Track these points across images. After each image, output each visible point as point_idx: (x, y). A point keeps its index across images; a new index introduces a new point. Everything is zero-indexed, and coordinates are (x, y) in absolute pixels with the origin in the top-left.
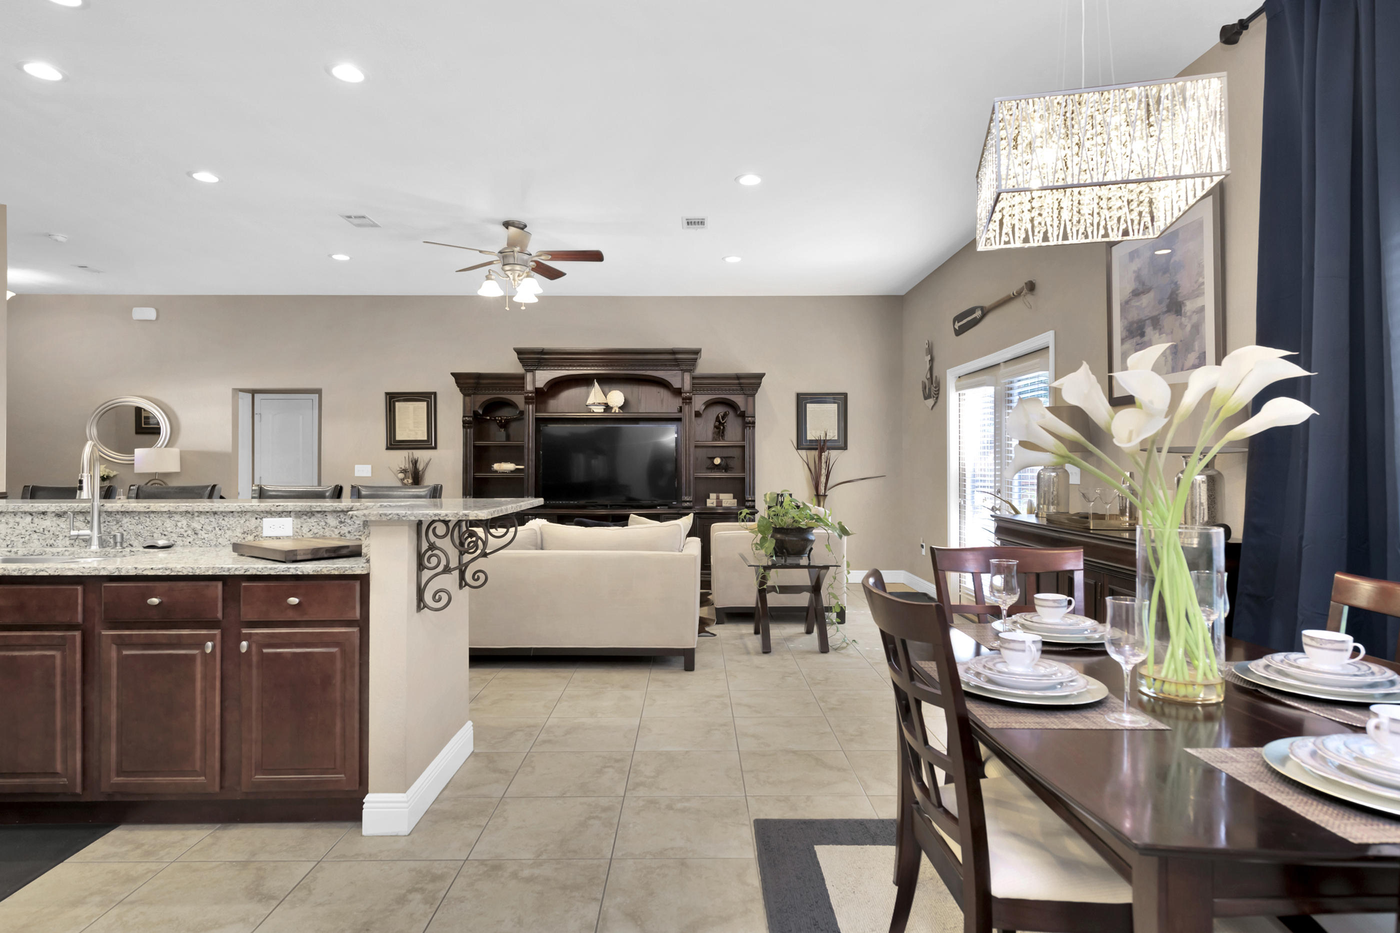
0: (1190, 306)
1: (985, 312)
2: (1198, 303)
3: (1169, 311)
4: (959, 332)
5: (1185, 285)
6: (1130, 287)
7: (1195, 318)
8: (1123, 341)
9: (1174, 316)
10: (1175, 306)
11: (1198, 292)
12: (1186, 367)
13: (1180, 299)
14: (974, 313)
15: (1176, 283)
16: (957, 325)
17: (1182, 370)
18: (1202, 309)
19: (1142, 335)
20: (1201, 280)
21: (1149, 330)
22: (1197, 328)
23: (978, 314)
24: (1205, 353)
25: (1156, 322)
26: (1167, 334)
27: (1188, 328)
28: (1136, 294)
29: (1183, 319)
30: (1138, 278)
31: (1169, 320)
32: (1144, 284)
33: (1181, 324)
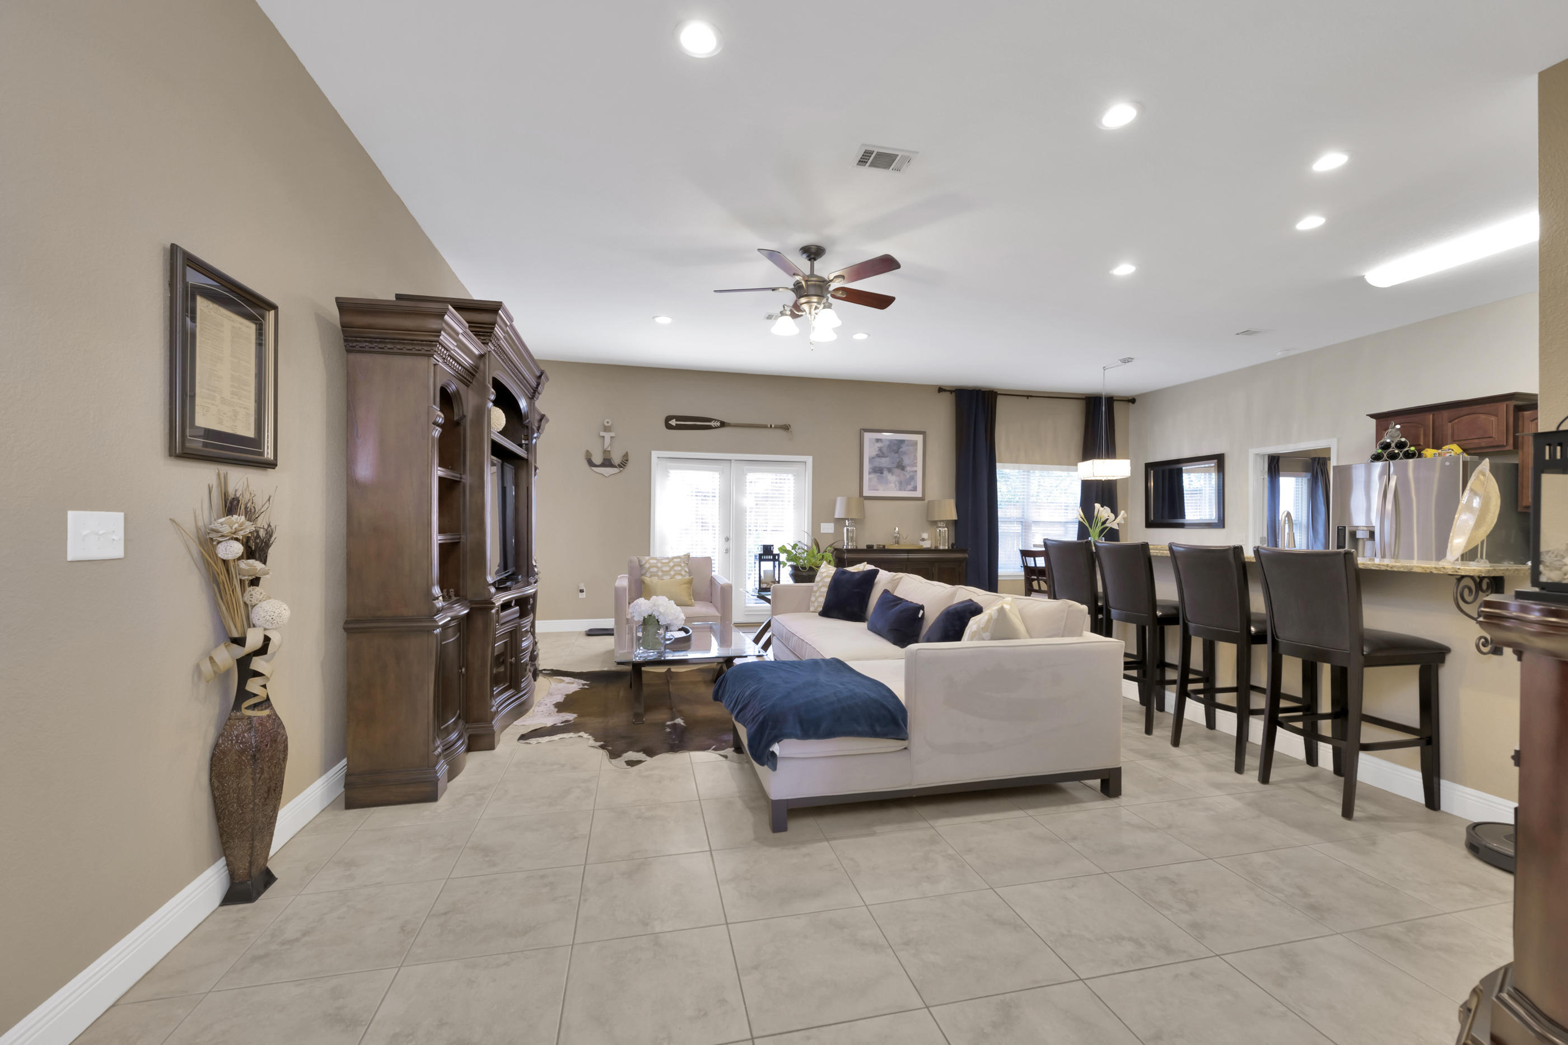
0: (908, 469)
1: (723, 424)
2: (914, 469)
3: (897, 467)
4: (669, 427)
5: (906, 461)
6: (874, 453)
7: (912, 474)
8: (869, 473)
9: (901, 471)
10: (901, 467)
11: (915, 465)
12: (907, 489)
13: (903, 465)
14: (710, 422)
15: (902, 459)
16: (673, 422)
17: (905, 490)
18: (916, 471)
19: (882, 473)
20: (915, 461)
21: (886, 472)
22: (913, 478)
23: (712, 424)
24: (916, 487)
25: (890, 470)
26: (897, 476)
27: (908, 476)
28: (878, 456)
29: (905, 473)
30: (880, 449)
31: (897, 471)
32: (883, 454)
33: (904, 474)
